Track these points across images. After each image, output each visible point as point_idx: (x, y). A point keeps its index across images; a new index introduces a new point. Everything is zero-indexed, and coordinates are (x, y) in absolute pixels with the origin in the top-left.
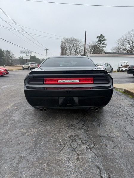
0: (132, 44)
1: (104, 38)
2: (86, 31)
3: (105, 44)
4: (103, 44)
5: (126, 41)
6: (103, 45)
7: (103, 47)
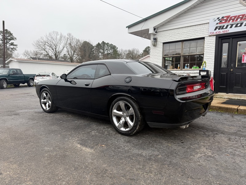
0: (56, 49)
1: (12, 35)
2: (4, 22)
3: (15, 45)
4: (12, 44)
5: (47, 44)
6: (12, 47)
7: (12, 49)
